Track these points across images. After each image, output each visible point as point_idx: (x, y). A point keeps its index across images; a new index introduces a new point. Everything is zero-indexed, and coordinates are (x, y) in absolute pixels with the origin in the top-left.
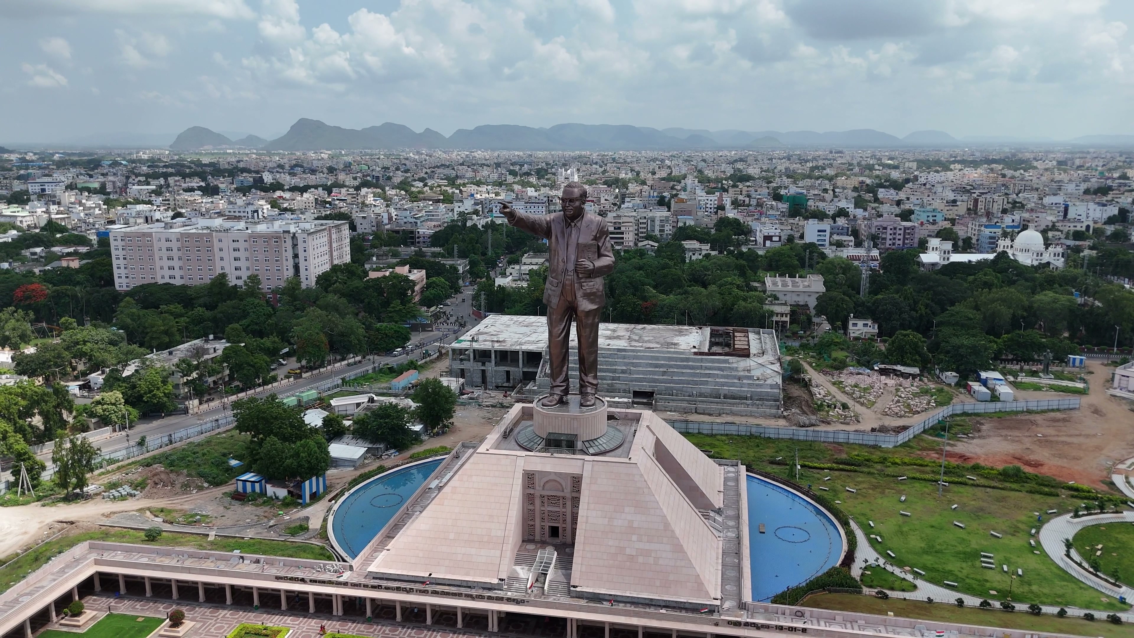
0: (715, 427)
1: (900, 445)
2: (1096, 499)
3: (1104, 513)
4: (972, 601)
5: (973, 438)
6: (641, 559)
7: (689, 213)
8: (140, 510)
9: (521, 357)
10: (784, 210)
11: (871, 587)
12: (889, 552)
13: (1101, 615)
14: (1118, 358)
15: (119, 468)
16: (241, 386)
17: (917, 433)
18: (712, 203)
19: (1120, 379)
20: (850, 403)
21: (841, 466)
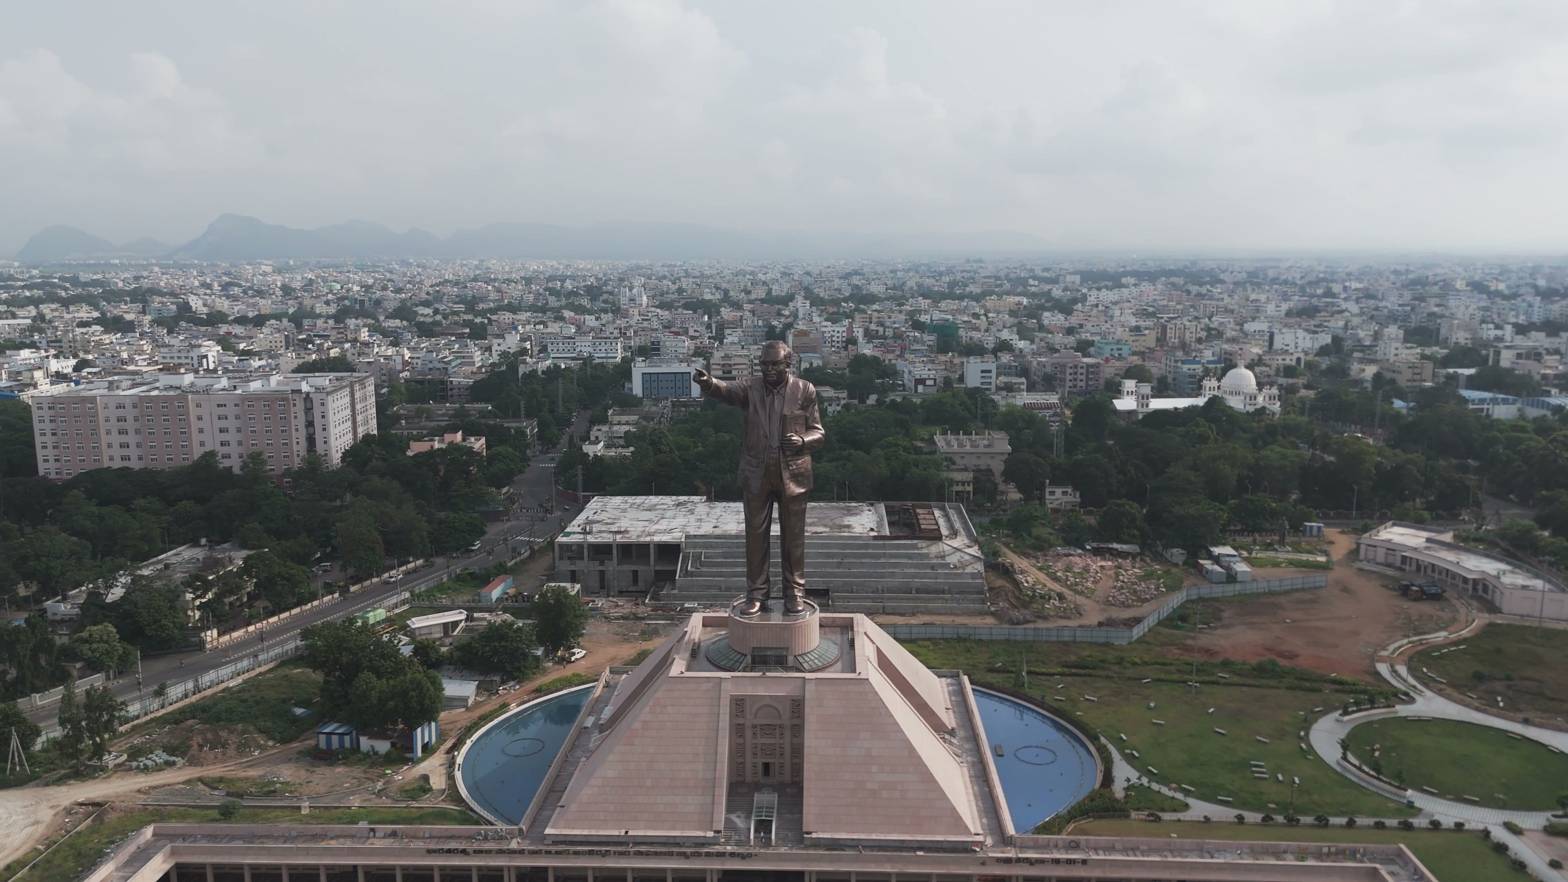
0: (915, 630)
1: (1136, 641)
2: (1364, 692)
3: (1375, 708)
4: (1253, 817)
5: (1215, 628)
6: (885, 794)
7: (813, 350)
8: (188, 782)
9: (652, 551)
10: (931, 343)
11: (1138, 809)
12: (1150, 768)
13: (1392, 822)
14: (1360, 523)
15: (134, 728)
16: (271, 607)
17: (1151, 625)
18: (839, 335)
19: (1367, 550)
20: (1066, 592)
21: (1073, 671)
